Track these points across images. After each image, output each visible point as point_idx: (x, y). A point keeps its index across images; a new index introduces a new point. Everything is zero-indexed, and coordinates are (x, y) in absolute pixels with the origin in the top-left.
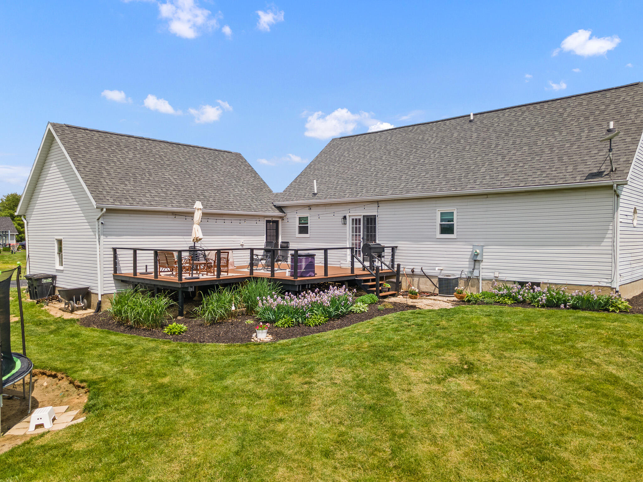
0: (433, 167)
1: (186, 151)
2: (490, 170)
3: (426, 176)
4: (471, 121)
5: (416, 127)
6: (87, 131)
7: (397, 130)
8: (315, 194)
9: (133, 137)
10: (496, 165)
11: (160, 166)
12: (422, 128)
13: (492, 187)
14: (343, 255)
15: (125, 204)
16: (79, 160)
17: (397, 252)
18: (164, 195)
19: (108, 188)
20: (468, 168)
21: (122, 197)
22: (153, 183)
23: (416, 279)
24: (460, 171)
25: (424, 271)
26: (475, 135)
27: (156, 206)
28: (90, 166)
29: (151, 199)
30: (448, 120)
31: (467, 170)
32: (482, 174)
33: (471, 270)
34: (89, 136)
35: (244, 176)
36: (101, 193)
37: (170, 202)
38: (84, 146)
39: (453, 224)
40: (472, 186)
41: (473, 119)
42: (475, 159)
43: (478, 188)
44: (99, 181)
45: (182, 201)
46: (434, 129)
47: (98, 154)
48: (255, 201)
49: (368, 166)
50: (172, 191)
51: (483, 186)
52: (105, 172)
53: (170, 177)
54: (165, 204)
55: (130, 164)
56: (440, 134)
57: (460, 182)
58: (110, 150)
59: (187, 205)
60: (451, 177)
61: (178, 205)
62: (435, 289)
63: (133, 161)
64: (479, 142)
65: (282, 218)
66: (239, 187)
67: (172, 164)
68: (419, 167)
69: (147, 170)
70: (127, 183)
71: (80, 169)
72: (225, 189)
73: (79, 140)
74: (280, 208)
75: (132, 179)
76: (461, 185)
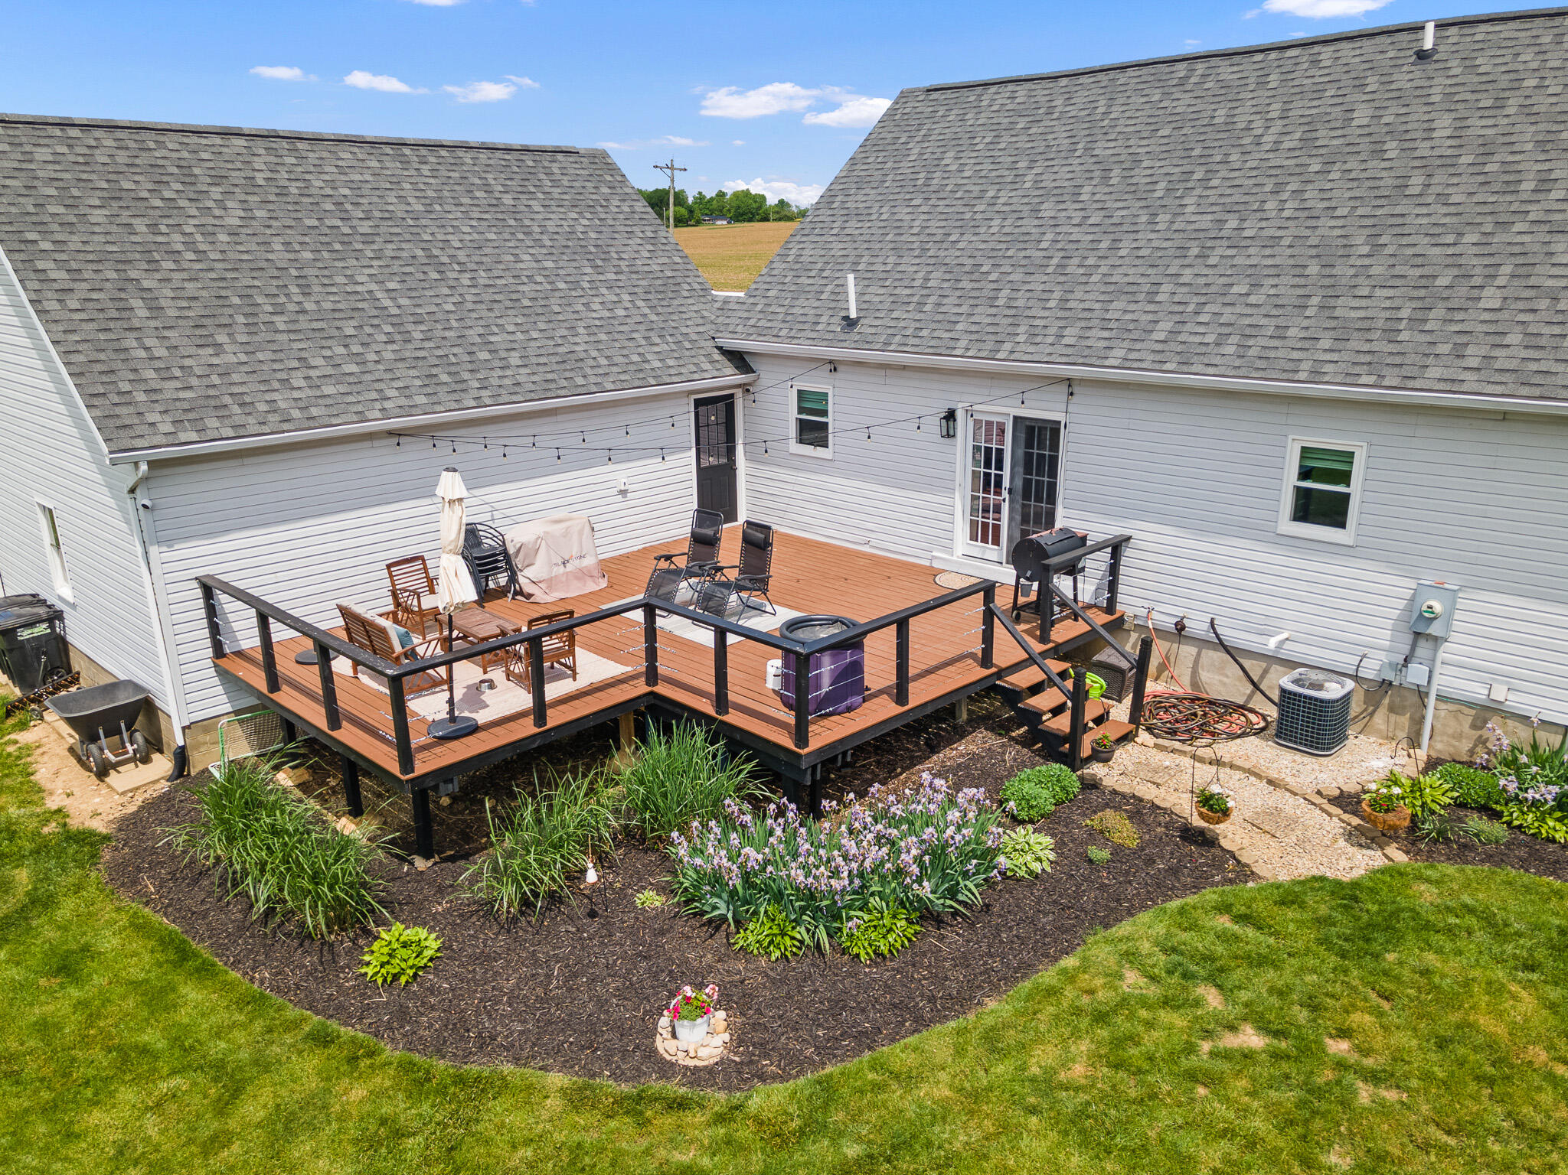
0: (1277, 261)
1: (425, 170)
2: (1521, 305)
3: (1252, 299)
4: (1422, 56)
5: (1200, 67)
6: (74, 132)
7: (1130, 72)
8: (850, 323)
9: (239, 134)
10: (1550, 283)
11: (338, 246)
12: (1226, 70)
13: (1537, 392)
14: (942, 534)
15: (216, 435)
16: (40, 265)
17: (1128, 555)
18: (354, 368)
19: (151, 374)
20: (1423, 282)
21: (202, 402)
22: (315, 325)
23: (1188, 651)
24: (1390, 293)
25: (1219, 630)
26: (1444, 124)
27: (327, 420)
28: (85, 286)
29: (310, 392)
30: (1325, 42)
31: (1422, 293)
32: (1486, 316)
33: (1401, 659)
34: (78, 150)
35: (621, 239)
36: (127, 398)
37: (375, 395)
38: (59, 200)
39: (1348, 495)
40: (1447, 374)
41: (1434, 50)
42: (1450, 239)
43: (1475, 387)
44: (116, 345)
45: (418, 382)
46: (1274, 79)
47: (114, 229)
48: (657, 340)
49: (1029, 224)
50: (381, 347)
51: (1498, 378)
52: (140, 303)
53: (374, 287)
54: (360, 408)
55: (231, 256)
56: (1299, 108)
57: (1392, 348)
58: (158, 203)
59: (435, 399)
60: (1353, 314)
61: (403, 402)
62: (1253, 693)
63: (243, 238)
64: (1463, 160)
65: (746, 388)
66: (604, 291)
67: (382, 230)
68: (1219, 251)
69: (294, 272)
70: (222, 338)
71: (46, 304)
72: (557, 309)
73: (41, 174)
74: (739, 359)
75: (241, 319)
76: (1398, 360)
